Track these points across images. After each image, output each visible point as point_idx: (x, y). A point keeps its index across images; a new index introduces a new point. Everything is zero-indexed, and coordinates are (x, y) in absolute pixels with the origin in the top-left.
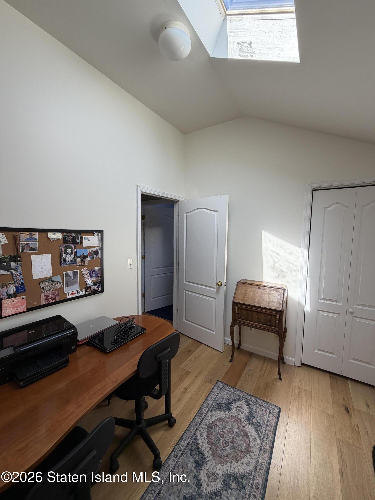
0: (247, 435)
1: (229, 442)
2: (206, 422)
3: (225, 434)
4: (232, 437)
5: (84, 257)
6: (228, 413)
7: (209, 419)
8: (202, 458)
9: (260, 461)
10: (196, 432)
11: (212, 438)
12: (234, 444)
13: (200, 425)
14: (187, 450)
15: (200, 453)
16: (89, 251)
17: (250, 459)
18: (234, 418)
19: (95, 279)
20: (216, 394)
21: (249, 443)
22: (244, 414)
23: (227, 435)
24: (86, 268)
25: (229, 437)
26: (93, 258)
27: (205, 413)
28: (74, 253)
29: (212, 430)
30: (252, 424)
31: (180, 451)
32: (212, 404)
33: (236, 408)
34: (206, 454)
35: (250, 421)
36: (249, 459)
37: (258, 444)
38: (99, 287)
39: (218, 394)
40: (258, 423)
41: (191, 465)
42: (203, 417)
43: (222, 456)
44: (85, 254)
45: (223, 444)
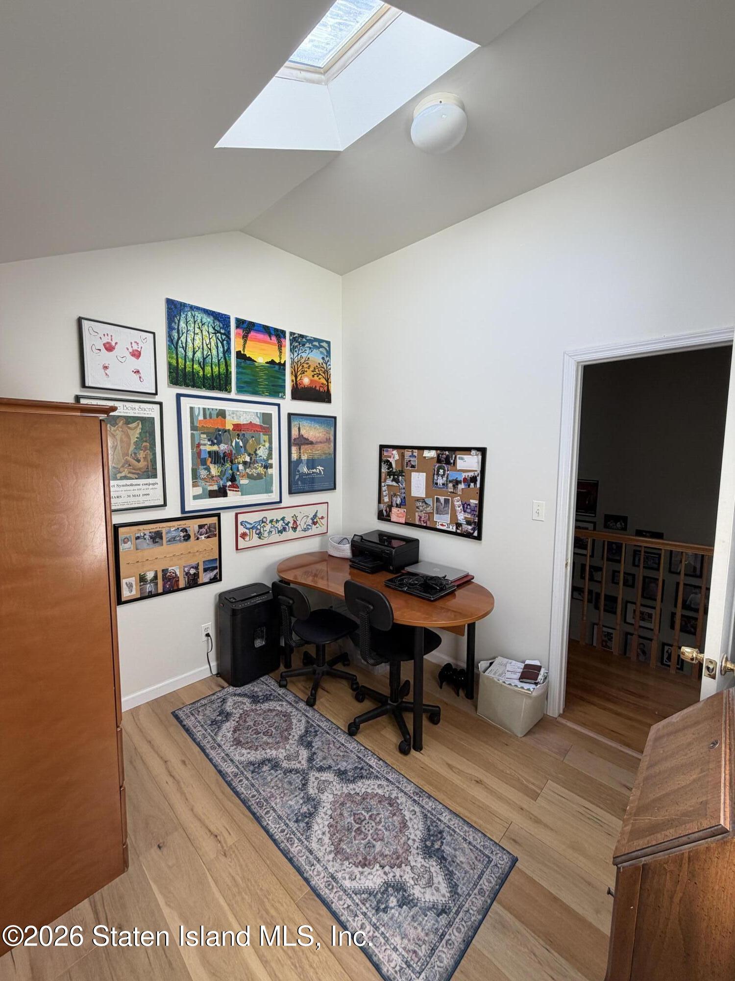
0: (365, 865)
1: (361, 824)
2: (402, 799)
3: (376, 824)
4: (367, 834)
5: (456, 483)
6: (418, 847)
7: (407, 805)
8: (349, 780)
9: (318, 866)
10: (387, 780)
11: (372, 800)
12: (355, 831)
13: (398, 787)
14: (363, 764)
15: (355, 778)
16: (464, 475)
17: (326, 850)
18: (404, 855)
19: (469, 516)
20: (470, 839)
21: (351, 860)
22: (412, 883)
23: (373, 827)
24: (459, 498)
25: (369, 829)
26: (469, 486)
27: (421, 802)
28: (446, 476)
29: (386, 803)
30: (386, 890)
31: (364, 756)
32: (440, 820)
33: (427, 870)
34: (351, 786)
35: (393, 887)
36: (326, 846)
37: (345, 879)
38: (474, 529)
39: (470, 843)
40: (386, 907)
41: (343, 766)
42: (412, 795)
43: (343, 806)
44: (459, 479)
45: (359, 814)
